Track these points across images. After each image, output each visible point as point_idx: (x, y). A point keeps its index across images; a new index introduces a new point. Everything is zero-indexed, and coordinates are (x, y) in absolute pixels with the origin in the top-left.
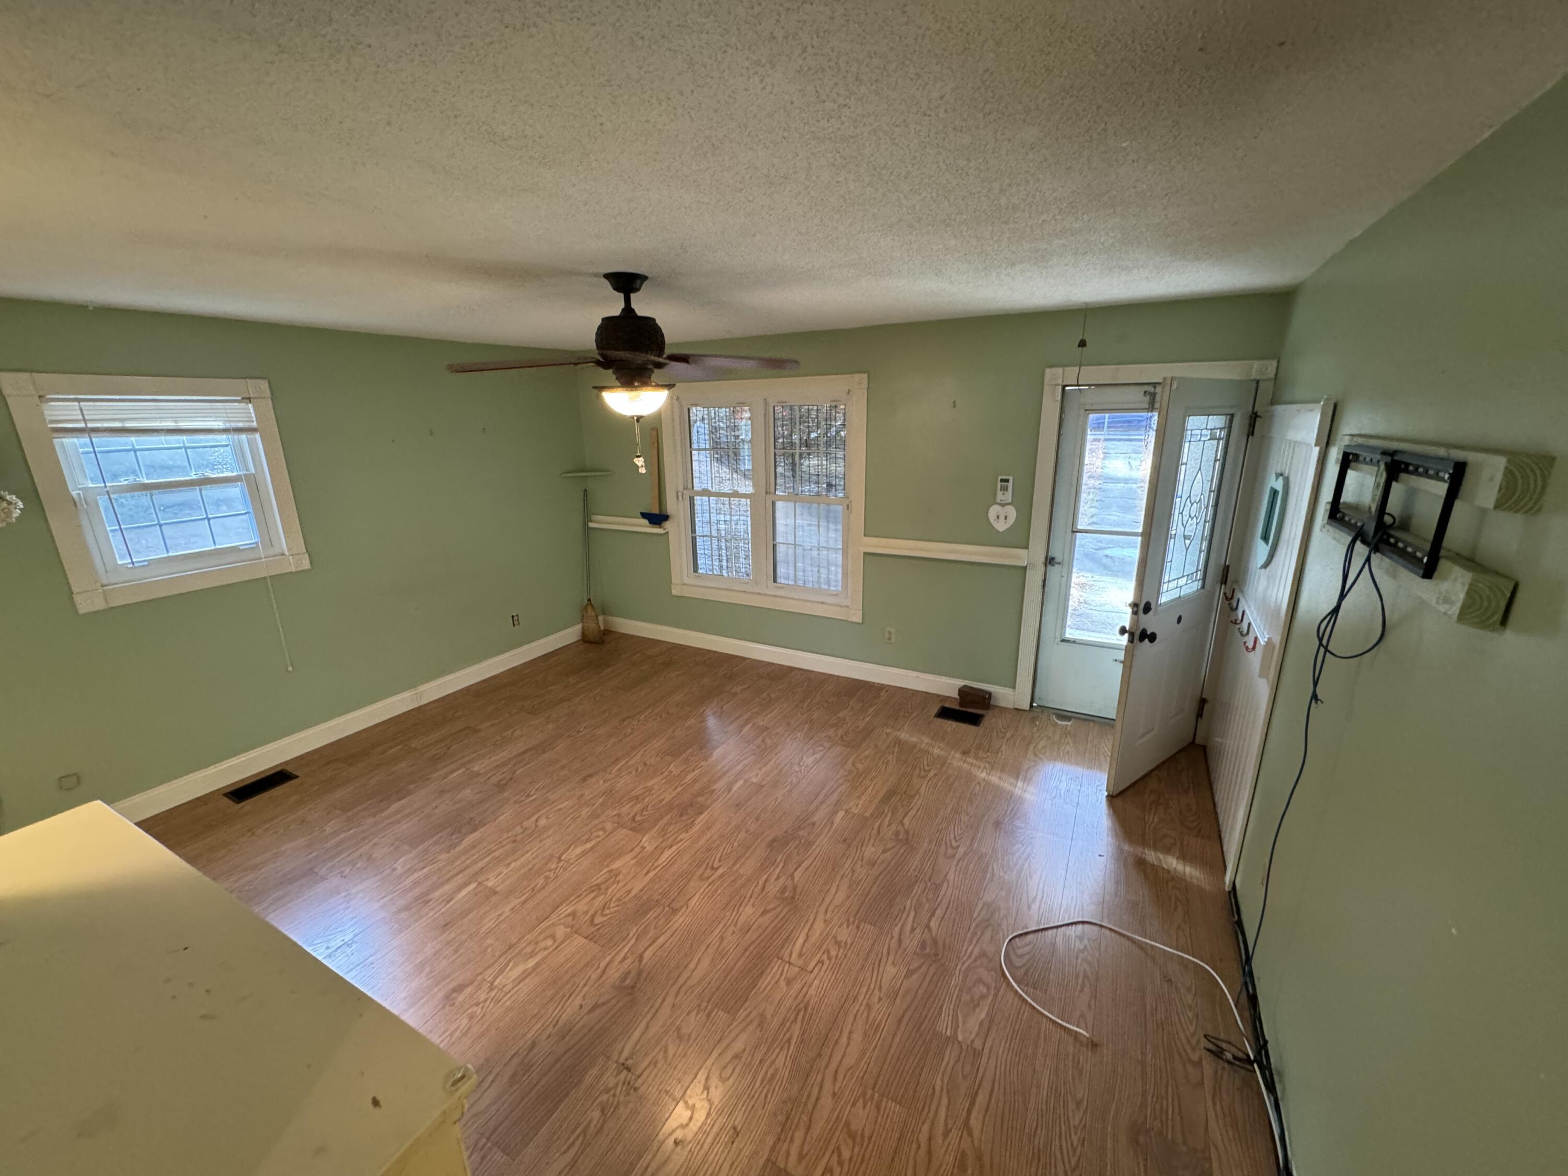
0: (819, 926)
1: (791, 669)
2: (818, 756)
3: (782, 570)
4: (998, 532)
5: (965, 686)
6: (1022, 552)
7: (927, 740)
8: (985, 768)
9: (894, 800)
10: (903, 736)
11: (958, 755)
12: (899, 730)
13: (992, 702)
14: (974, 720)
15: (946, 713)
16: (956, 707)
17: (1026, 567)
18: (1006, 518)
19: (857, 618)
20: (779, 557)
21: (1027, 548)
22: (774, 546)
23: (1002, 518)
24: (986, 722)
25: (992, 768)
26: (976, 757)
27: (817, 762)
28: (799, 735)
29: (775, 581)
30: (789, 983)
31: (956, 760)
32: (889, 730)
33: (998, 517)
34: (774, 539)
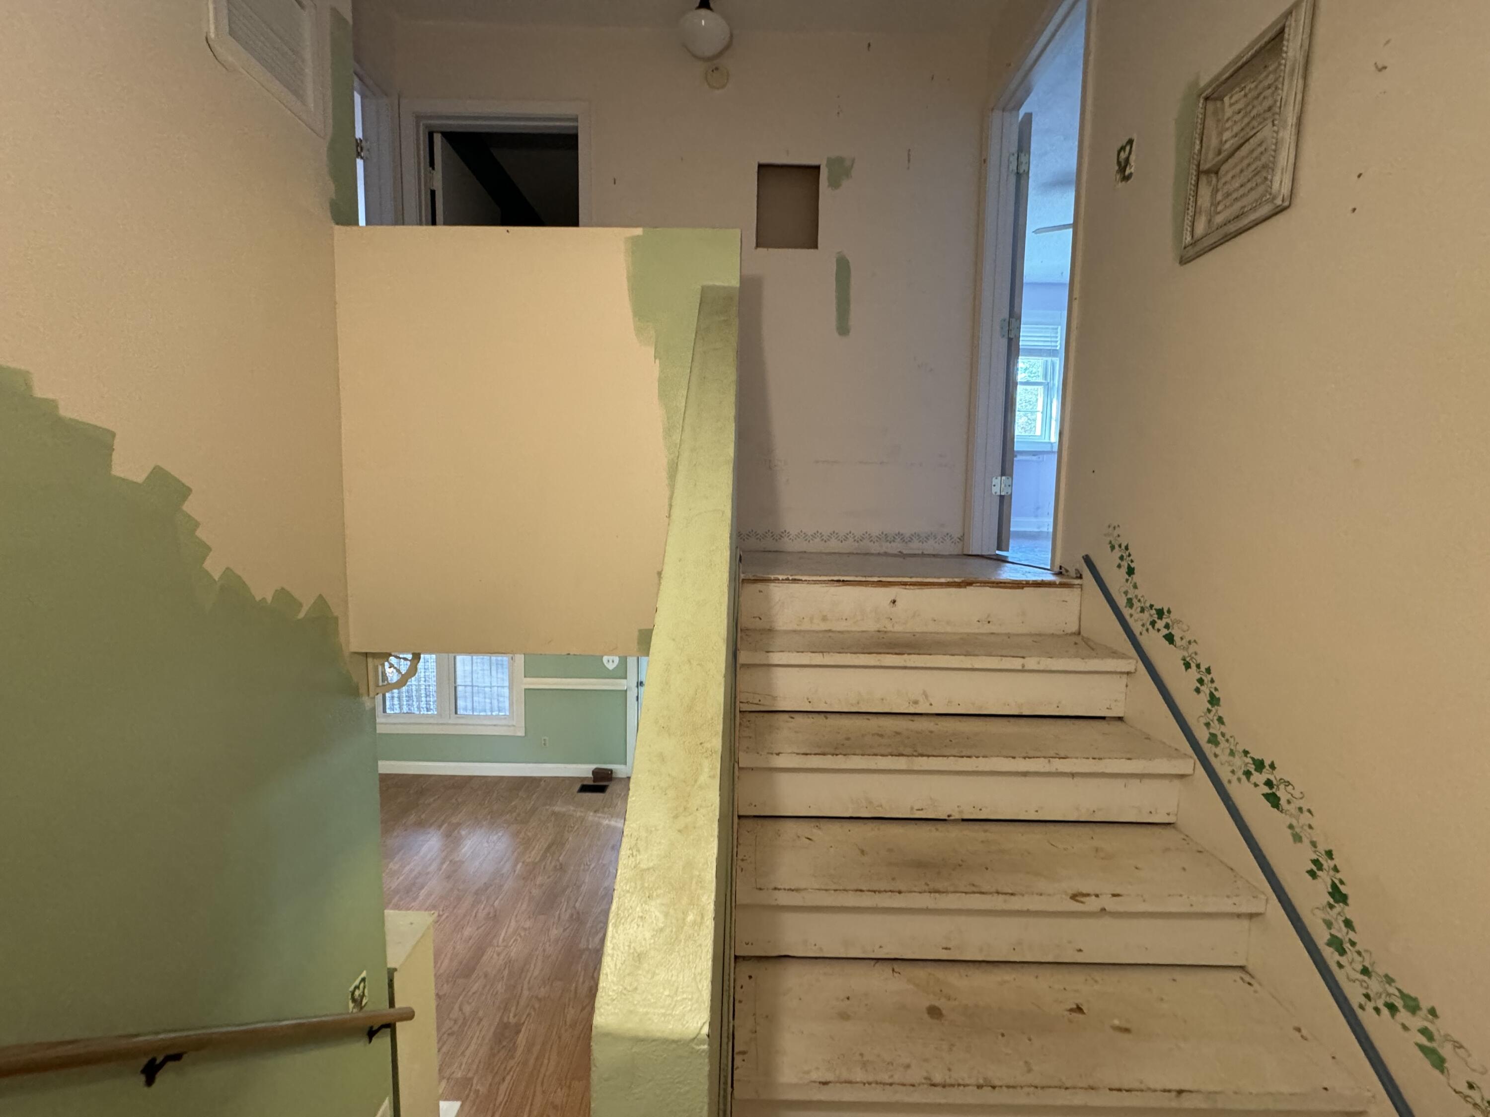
0: (513, 923)
1: (471, 778)
2: (500, 834)
3: (461, 703)
4: (609, 670)
5: (596, 769)
6: (624, 681)
7: (572, 808)
8: (608, 817)
9: (554, 847)
10: (557, 809)
11: (591, 814)
12: (554, 806)
13: (614, 775)
14: (601, 789)
15: (585, 789)
16: (591, 783)
17: (626, 690)
18: (613, 662)
19: (521, 733)
20: (459, 694)
21: (626, 678)
22: (455, 688)
23: (611, 661)
24: (609, 790)
25: (612, 817)
26: (603, 812)
27: (499, 839)
28: (484, 823)
29: (456, 713)
30: (499, 954)
31: (591, 816)
32: (548, 807)
33: (609, 661)
34: (455, 682)
